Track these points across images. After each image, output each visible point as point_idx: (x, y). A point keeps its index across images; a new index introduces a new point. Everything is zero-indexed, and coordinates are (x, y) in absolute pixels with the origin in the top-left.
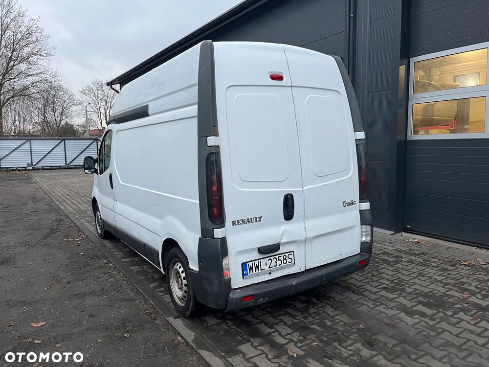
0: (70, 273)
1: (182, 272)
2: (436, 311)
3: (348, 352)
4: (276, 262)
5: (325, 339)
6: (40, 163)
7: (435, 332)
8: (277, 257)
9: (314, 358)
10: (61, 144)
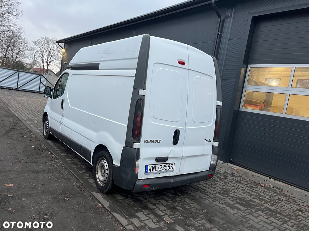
0: (26, 157)
1: (106, 166)
2: (246, 209)
3: (198, 224)
4: (164, 168)
5: (186, 215)
6: (22, 87)
7: (245, 219)
8: (165, 165)
9: (179, 225)
10: (38, 77)
